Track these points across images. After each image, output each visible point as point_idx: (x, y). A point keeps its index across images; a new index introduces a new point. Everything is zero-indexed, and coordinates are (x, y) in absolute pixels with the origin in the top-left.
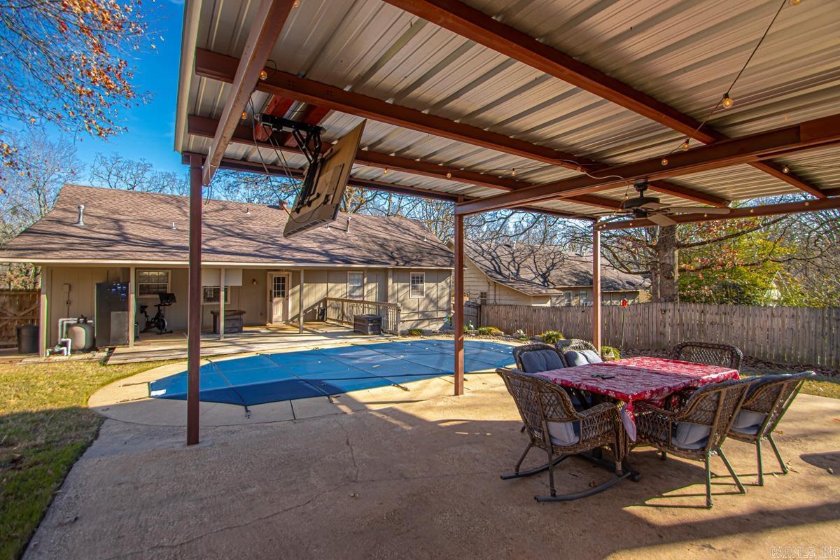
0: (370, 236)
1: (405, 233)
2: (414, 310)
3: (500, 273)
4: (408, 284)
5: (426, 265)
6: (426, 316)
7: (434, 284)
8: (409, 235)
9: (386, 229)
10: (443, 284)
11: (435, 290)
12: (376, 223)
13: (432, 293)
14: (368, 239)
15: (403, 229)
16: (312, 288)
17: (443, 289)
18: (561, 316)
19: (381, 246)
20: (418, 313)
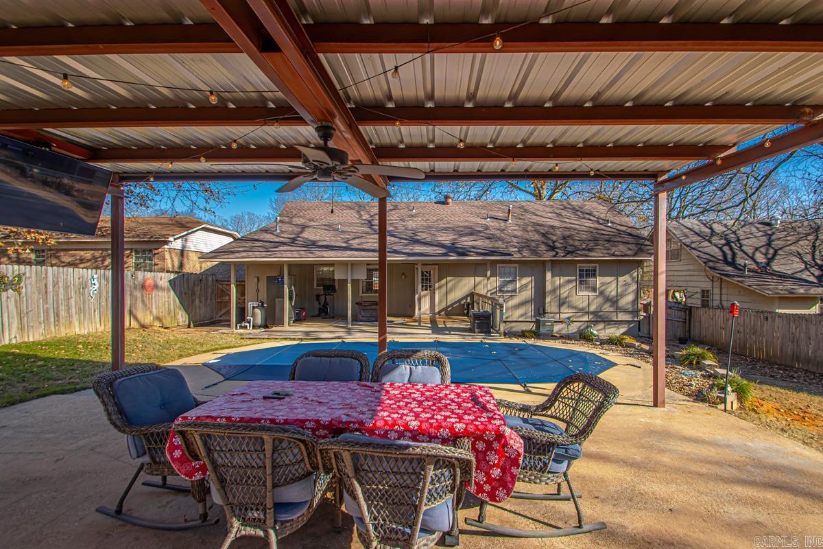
0: (534, 224)
1: (584, 218)
2: (582, 309)
3: (733, 264)
4: (574, 278)
5: (596, 255)
6: (600, 318)
7: (613, 278)
8: (590, 220)
9: (559, 215)
10: (627, 278)
11: (614, 285)
12: (548, 209)
13: (609, 290)
14: (530, 228)
15: (583, 213)
16: (459, 282)
17: (625, 285)
18: (808, 329)
19: (544, 235)
20: (588, 313)
